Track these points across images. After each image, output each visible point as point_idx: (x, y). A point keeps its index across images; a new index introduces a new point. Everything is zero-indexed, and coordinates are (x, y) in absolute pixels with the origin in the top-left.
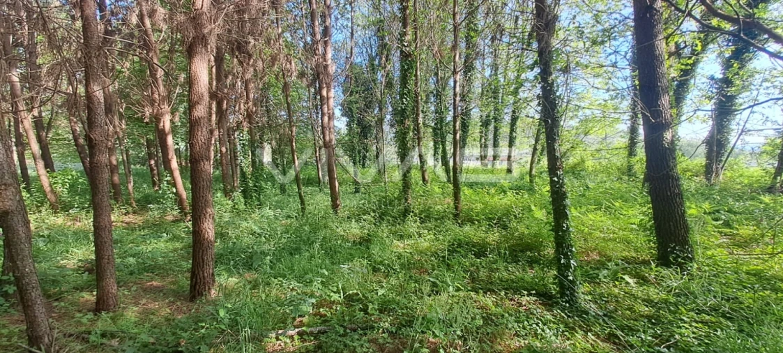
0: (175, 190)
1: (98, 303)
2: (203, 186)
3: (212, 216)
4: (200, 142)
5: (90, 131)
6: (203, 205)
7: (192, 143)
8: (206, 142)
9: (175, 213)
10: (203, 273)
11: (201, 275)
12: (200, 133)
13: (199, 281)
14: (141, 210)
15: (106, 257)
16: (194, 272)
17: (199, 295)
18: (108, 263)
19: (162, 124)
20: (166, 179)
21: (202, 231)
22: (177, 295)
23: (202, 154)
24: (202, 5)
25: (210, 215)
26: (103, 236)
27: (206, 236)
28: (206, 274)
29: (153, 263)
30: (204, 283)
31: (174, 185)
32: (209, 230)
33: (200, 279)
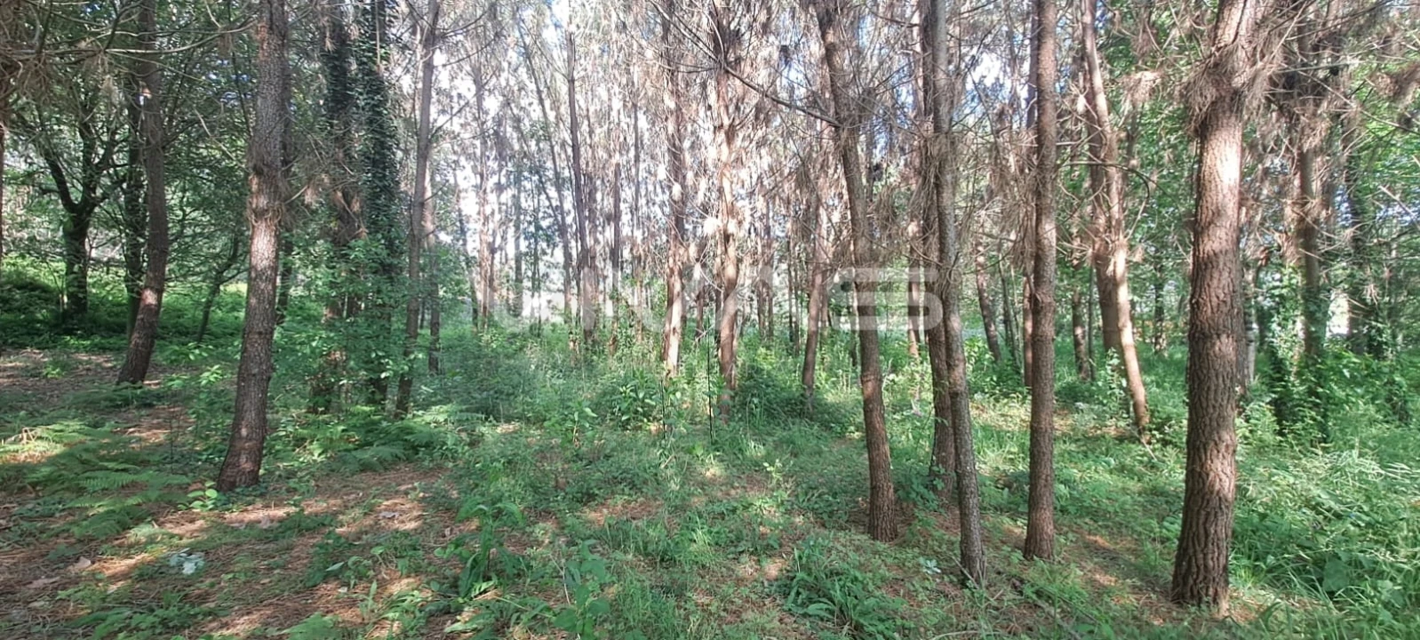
0: (1124, 383)
1: (1028, 540)
2: (1217, 386)
3: (1231, 449)
4: (1215, 299)
5: (1036, 290)
6: (1215, 424)
7: (1197, 302)
8: (1229, 300)
9: (1122, 424)
10: (1205, 559)
11: (1201, 562)
12: (1215, 282)
13: (1195, 570)
14: (1063, 409)
15: (1044, 477)
16: (1186, 550)
17: (1192, 596)
18: (1045, 486)
19: (1111, 268)
20: (1111, 362)
21: (1208, 475)
22: (1147, 579)
23: (1218, 324)
24: (1237, 34)
25: (1227, 446)
26: (1042, 444)
27: (1217, 487)
28: (1211, 563)
29: (1095, 505)
30: (1205, 578)
31: (1125, 373)
32: (1223, 477)
33: (1198, 567)
